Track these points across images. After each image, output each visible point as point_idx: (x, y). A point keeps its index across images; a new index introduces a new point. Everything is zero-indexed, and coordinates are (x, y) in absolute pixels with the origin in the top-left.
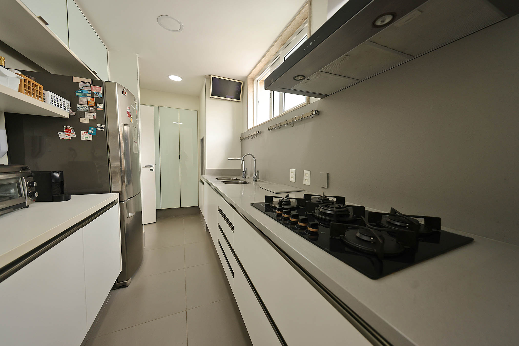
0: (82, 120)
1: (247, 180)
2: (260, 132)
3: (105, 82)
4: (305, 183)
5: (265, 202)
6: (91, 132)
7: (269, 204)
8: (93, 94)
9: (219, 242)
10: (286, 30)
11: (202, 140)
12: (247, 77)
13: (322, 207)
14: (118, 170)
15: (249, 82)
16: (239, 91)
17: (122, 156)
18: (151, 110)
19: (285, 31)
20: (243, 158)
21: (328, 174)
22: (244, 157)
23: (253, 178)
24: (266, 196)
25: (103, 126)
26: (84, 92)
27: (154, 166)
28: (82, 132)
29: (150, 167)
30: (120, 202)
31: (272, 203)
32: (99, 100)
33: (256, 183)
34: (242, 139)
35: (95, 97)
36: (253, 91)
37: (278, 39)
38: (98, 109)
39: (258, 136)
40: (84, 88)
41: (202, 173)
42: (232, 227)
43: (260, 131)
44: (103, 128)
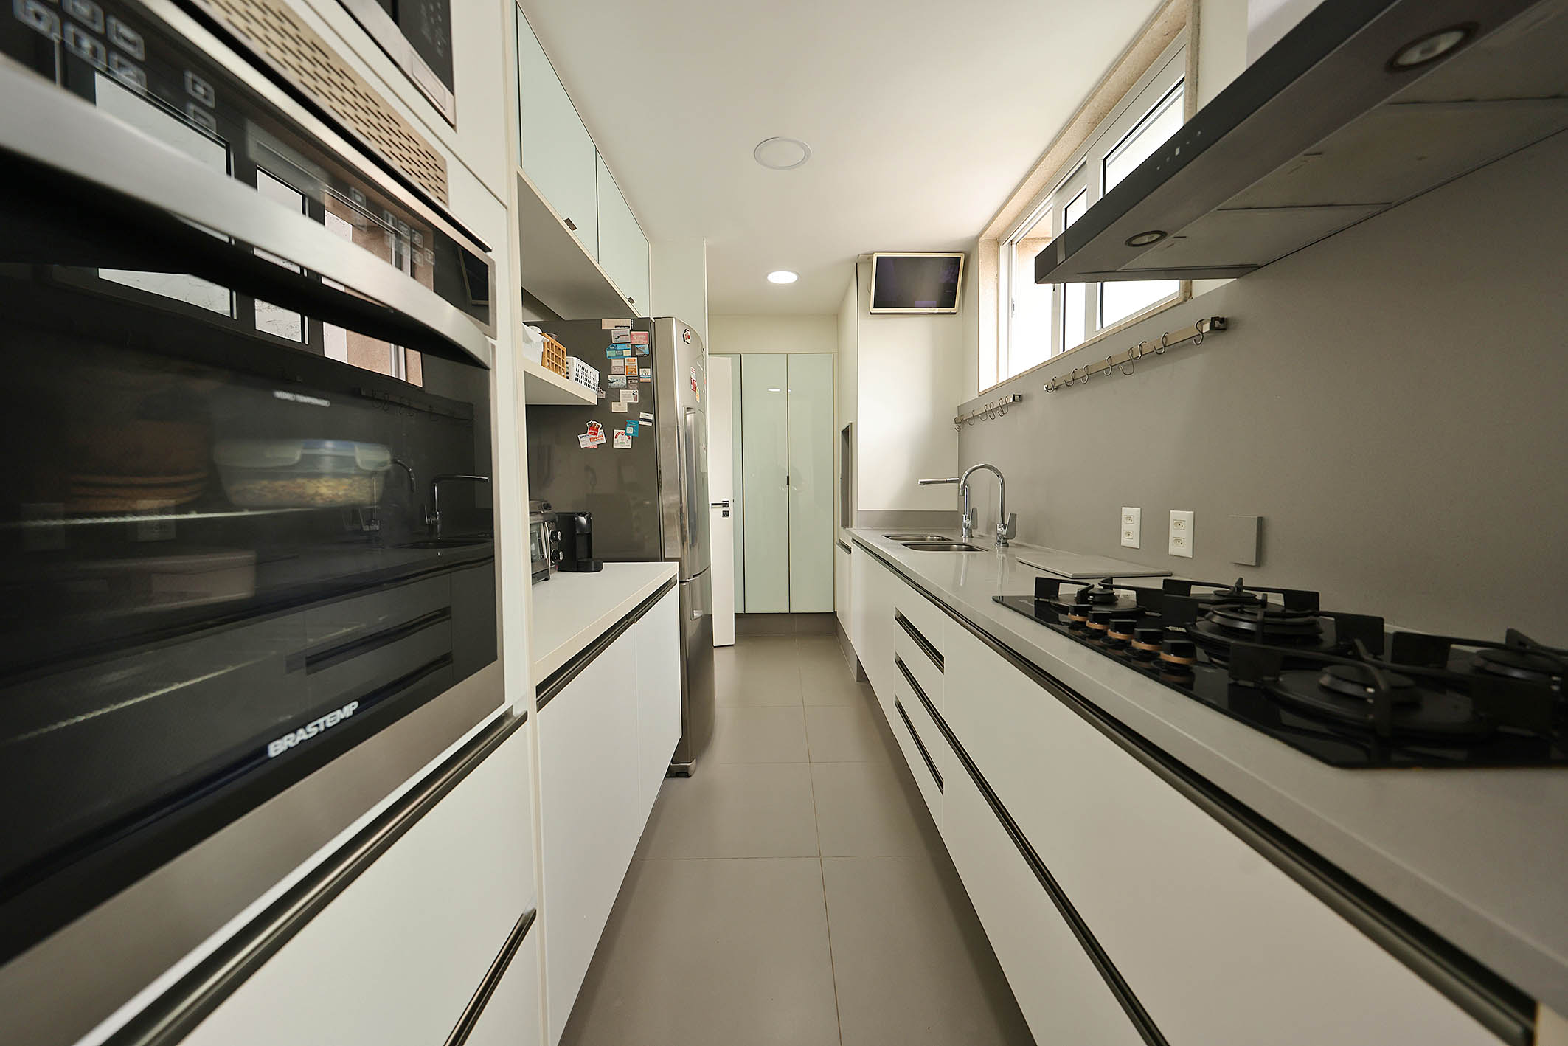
0: (616, 407)
1: (974, 543)
2: (1018, 399)
3: (653, 321)
4: (1174, 549)
5: (1034, 595)
6: (630, 430)
7: (1047, 600)
8: (633, 348)
9: (899, 706)
10: (1108, 78)
11: (846, 433)
12: (977, 238)
13: (1219, 612)
14: (675, 511)
15: (983, 250)
16: (952, 281)
17: (682, 479)
18: (726, 364)
19: (1104, 83)
20: (966, 478)
21: (1260, 520)
22: (968, 474)
23: (994, 536)
24: (1037, 578)
25: (651, 417)
26: (619, 347)
27: (731, 504)
28: (616, 432)
29: (721, 506)
30: (680, 582)
31: (1056, 597)
32: (646, 360)
33: (1005, 552)
34: (961, 422)
35: (637, 356)
36: (998, 275)
37: (1080, 112)
38: (641, 380)
39: (1011, 409)
40: (619, 340)
41: (846, 522)
42: (938, 658)
43: (1019, 396)
44: (650, 421)
